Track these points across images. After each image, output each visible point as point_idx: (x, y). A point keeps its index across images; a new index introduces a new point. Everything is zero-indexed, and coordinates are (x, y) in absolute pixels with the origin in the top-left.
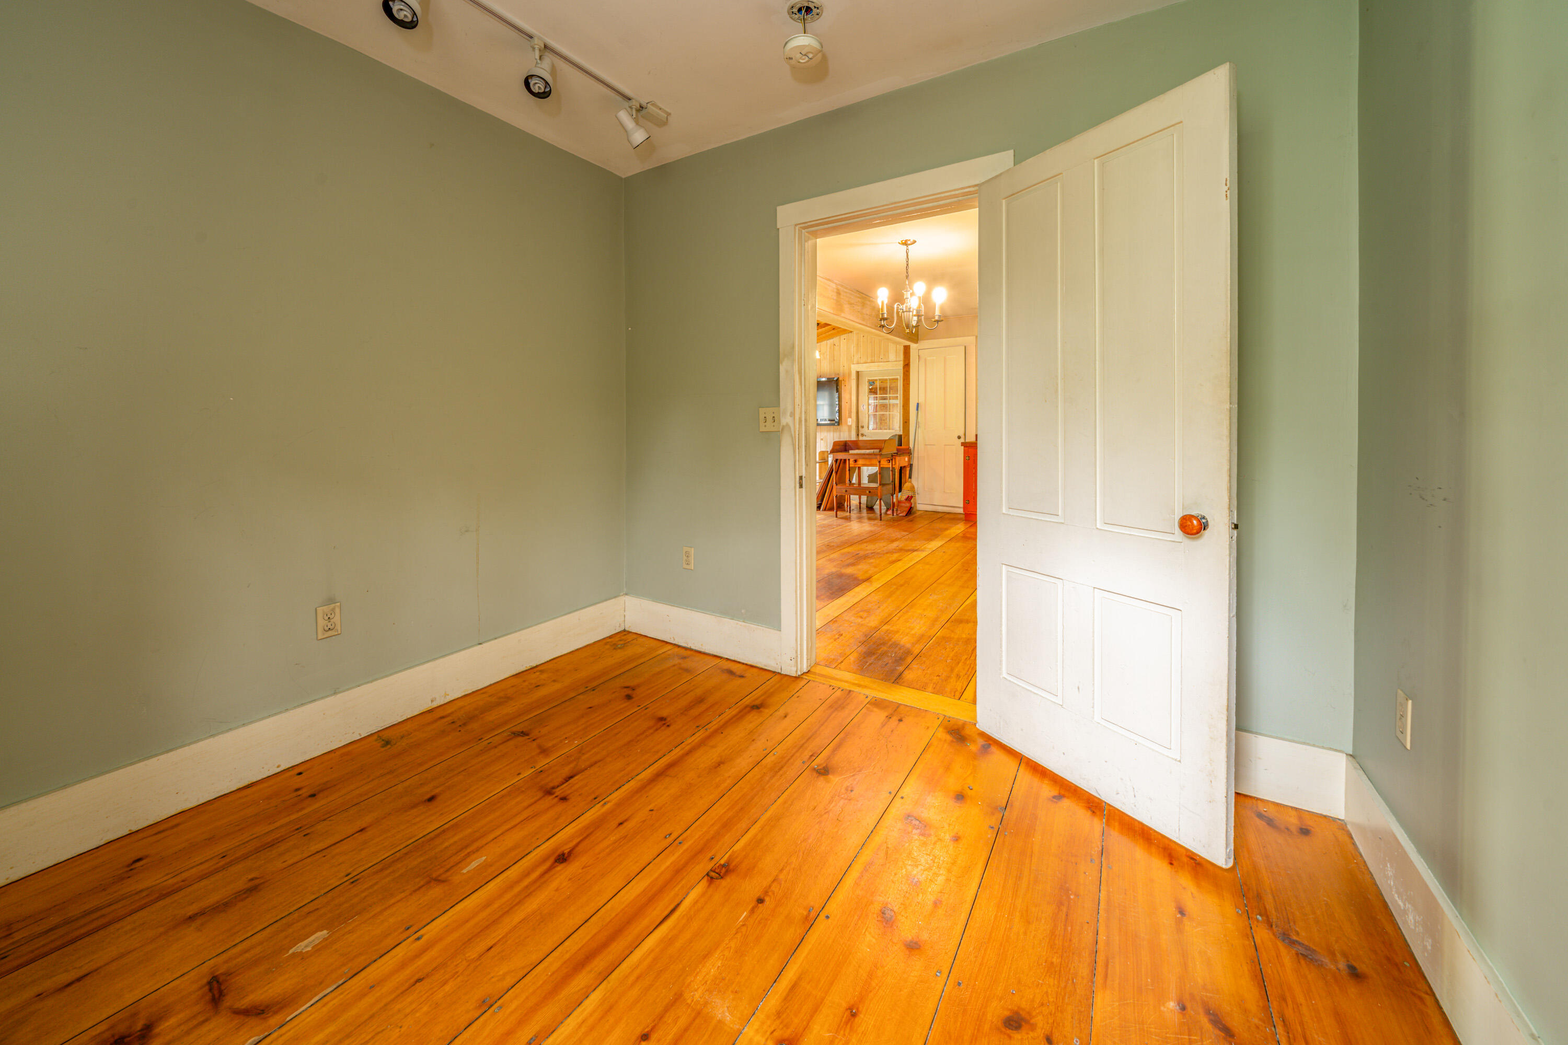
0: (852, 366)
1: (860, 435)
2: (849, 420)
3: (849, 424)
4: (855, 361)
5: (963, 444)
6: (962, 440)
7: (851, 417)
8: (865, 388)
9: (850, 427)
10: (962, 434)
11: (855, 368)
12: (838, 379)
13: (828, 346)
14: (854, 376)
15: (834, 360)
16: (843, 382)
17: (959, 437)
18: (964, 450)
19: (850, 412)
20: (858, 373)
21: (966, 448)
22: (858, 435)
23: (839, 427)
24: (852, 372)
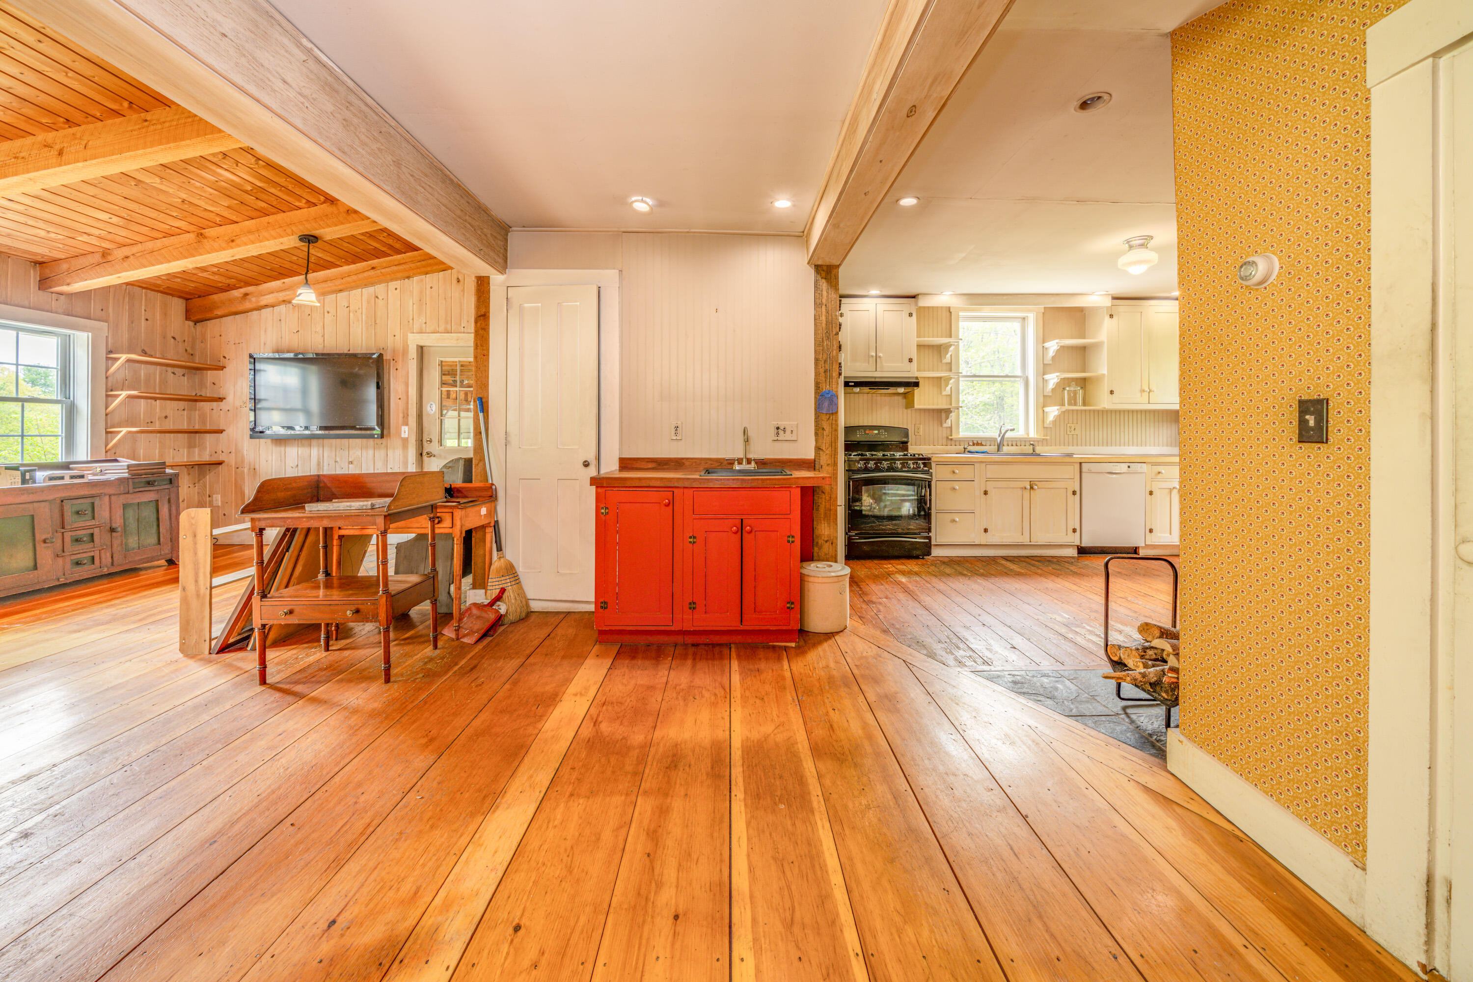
0: (411, 336)
1: (424, 454)
2: (405, 429)
3: (405, 435)
4: (416, 327)
5: (594, 481)
6: (592, 472)
7: (407, 424)
8: (433, 376)
9: (405, 441)
10: (591, 456)
11: (414, 340)
12: (381, 356)
13: (365, 298)
14: (413, 353)
15: (376, 323)
16: (392, 363)
17: (586, 464)
18: (597, 493)
19: (406, 416)
20: (421, 349)
21: (600, 490)
22: (421, 454)
23: (384, 440)
24: (410, 346)
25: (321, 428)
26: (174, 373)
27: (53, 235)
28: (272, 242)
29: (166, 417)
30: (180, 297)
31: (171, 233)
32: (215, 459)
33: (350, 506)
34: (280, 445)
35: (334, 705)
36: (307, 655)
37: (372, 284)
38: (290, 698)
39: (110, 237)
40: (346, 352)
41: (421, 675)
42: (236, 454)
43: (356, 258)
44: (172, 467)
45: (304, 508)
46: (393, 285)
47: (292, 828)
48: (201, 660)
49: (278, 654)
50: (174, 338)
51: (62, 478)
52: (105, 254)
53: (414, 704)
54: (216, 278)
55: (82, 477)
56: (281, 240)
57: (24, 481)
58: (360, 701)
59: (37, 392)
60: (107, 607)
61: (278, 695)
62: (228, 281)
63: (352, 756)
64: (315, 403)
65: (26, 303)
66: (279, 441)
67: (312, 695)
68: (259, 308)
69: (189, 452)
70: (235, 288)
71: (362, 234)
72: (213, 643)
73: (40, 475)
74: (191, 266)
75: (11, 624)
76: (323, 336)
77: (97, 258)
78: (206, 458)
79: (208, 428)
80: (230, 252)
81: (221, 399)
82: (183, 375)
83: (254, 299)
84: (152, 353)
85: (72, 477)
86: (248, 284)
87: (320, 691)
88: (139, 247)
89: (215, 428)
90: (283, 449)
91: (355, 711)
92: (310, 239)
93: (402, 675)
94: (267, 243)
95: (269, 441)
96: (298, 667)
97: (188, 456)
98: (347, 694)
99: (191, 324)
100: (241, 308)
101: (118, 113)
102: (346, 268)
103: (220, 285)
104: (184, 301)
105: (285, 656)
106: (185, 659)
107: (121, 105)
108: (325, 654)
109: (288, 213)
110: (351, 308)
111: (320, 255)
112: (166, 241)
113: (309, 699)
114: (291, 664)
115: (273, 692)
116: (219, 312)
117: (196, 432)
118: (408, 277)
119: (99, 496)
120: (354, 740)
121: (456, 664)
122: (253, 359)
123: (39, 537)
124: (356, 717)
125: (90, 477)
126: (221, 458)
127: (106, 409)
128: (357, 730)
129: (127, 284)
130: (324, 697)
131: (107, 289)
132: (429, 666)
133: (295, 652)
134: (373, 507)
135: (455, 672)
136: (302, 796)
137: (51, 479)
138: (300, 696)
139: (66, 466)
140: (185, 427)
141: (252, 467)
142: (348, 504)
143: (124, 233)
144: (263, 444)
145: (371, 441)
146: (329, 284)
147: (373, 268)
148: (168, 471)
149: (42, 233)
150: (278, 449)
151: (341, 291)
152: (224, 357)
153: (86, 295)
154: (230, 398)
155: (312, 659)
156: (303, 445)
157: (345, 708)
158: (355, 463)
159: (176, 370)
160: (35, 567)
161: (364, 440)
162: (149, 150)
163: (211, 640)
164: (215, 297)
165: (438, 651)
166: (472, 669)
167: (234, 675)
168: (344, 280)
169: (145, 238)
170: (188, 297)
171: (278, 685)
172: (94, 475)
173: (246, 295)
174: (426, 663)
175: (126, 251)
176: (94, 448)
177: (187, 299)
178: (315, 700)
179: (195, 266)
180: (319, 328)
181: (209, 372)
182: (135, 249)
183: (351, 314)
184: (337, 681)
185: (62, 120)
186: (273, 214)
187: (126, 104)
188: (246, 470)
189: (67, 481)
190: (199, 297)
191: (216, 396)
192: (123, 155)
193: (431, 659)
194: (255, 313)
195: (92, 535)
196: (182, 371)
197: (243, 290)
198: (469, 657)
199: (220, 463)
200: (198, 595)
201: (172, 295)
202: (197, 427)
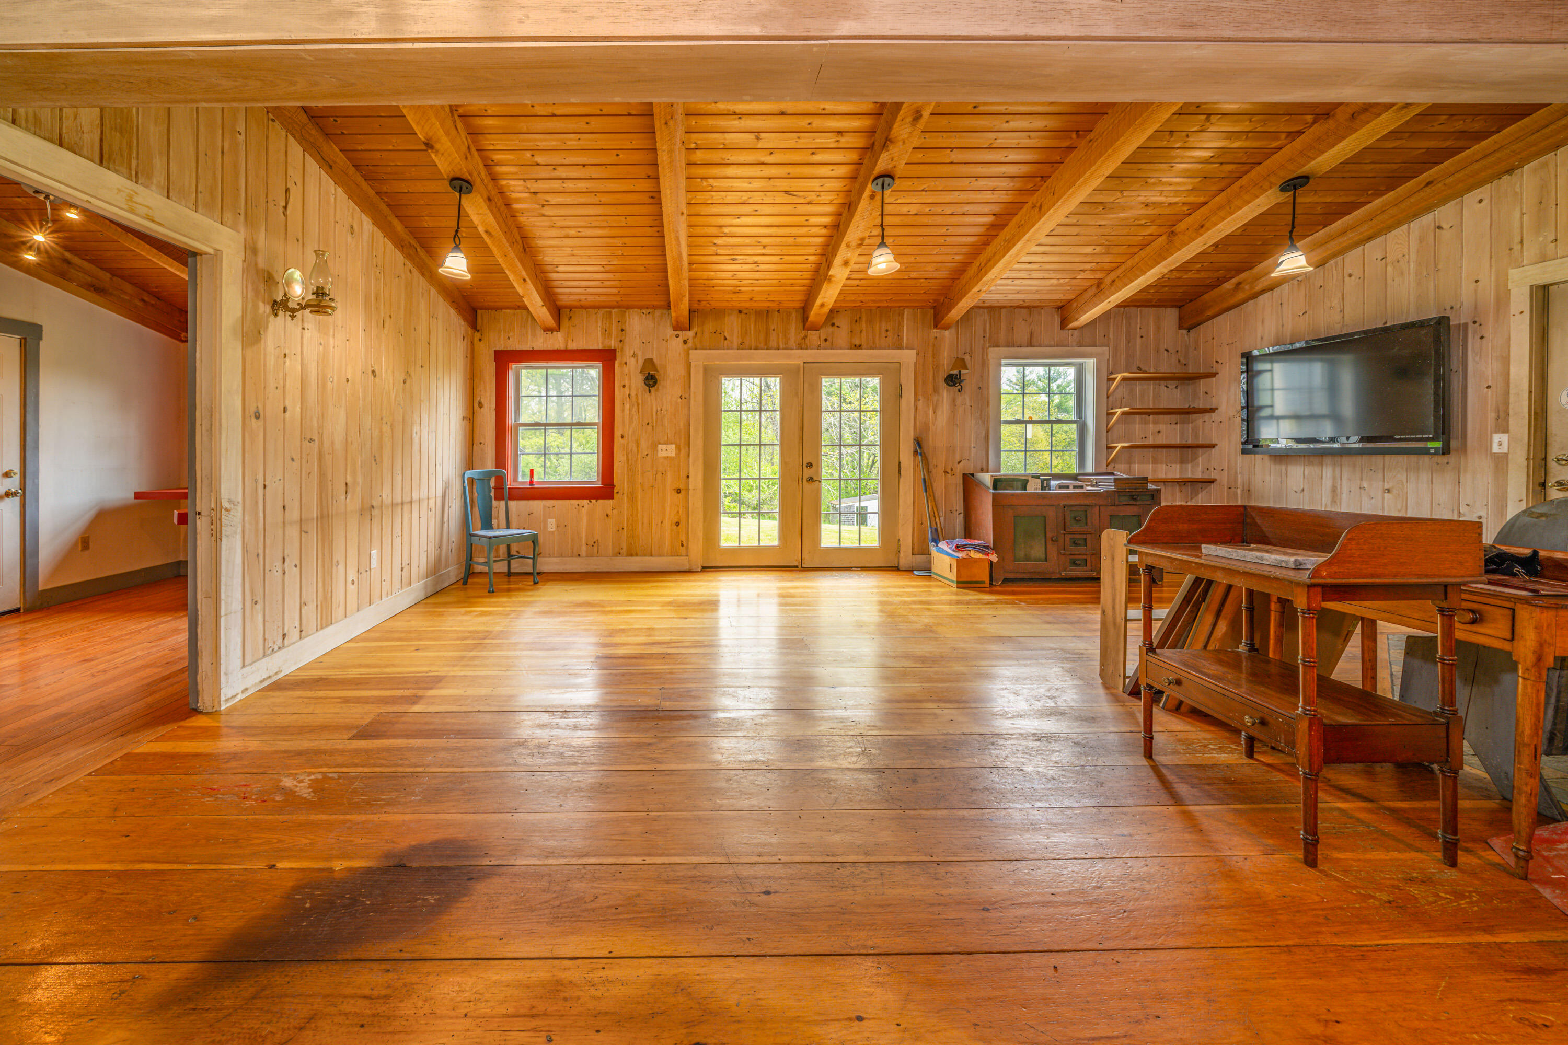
0: (1516, 276)
1: (1551, 484)
2: (1502, 438)
3: (1501, 449)
4: (1528, 256)
7: (1506, 431)
9: (1501, 461)
11: (1525, 280)
13: (1415, 235)
14: (1521, 303)
15: (1436, 270)
16: (1471, 328)
19: (1503, 416)
20: (1542, 291)
22: (1543, 485)
23: (1452, 458)
24: (1514, 292)
25: (1362, 440)
26: (1166, 386)
27: (1062, 281)
28: (1246, 209)
29: (1159, 432)
30: (1172, 307)
31: (1145, 243)
32: (1206, 476)
33: (1262, 559)
34: (1280, 462)
35: (1209, 844)
36: (1221, 750)
37: (1428, 209)
38: (1164, 797)
39: (1098, 267)
40: (1380, 325)
41: (1385, 897)
42: (1228, 471)
43: (1393, 181)
44: (1153, 482)
45: (1200, 548)
46: (1470, 199)
47: (1051, 971)
48: (1112, 694)
49: (1188, 728)
50: (1167, 350)
51: (1068, 487)
52: (1099, 283)
53: (1336, 941)
54: (1202, 275)
55: (1082, 487)
56: (1257, 201)
57: (1043, 488)
58: (1247, 866)
59: (1062, 416)
60: (1080, 609)
61: (1154, 782)
62: (1216, 275)
63: (1181, 942)
64: (1348, 407)
65: (1052, 343)
66: (1282, 457)
67: (1191, 808)
68: (1255, 296)
69: (1181, 469)
70: (1226, 280)
71: (1385, 138)
72: (1127, 681)
73: (1054, 483)
74: (1165, 271)
75: (1021, 601)
76: (1342, 311)
77: (1094, 290)
78: (1198, 475)
79: (1201, 442)
80: (1200, 239)
81: (1212, 410)
82: (1176, 388)
83: (1247, 287)
84: (1147, 369)
85: (1075, 487)
86: (1240, 271)
87: (1202, 810)
88: (1123, 268)
89: (1208, 442)
90: (1284, 467)
91: (1230, 875)
92: (1296, 184)
93: (1346, 871)
94: (1240, 212)
95: (1266, 458)
96: (1199, 759)
97: (1181, 473)
98: (1236, 840)
99: (1184, 332)
100: (1233, 301)
101: (1071, 148)
102: (1378, 202)
103: (1208, 281)
104: (1177, 310)
105: (1193, 736)
106: (1100, 686)
107: (1071, 138)
108: (1246, 761)
109: (1265, 164)
110: (1389, 259)
111: (1328, 200)
112: (1143, 253)
113: (1184, 812)
114: (1194, 750)
115: (1152, 774)
116: (1210, 313)
117: (1189, 447)
118: (1510, 171)
119: (1091, 506)
120: (1200, 919)
121: (1488, 930)
122: (1248, 358)
123: (1049, 535)
124: (1223, 885)
125: (1089, 488)
126: (1213, 476)
127: (1108, 425)
128: (1212, 907)
129: (1118, 306)
130: (1206, 823)
131: (1107, 315)
132: (1414, 890)
133: (1209, 736)
134: (1298, 567)
135: (1478, 945)
136: (1088, 940)
137: (1061, 487)
138: (1176, 799)
139: (1074, 477)
140: (1178, 441)
141: (1246, 488)
142: (1258, 554)
143: (1107, 259)
144: (1259, 461)
145: (1427, 458)
146: (1350, 235)
147: (1428, 184)
148: (1150, 486)
149: (1055, 282)
150: (1278, 467)
151: (1370, 238)
152: (1217, 362)
153: (1093, 323)
154: (1223, 408)
155: (1223, 758)
156: (1311, 463)
157: (1219, 859)
158: (1395, 491)
159: (1169, 382)
160: (1046, 560)
161: (1413, 458)
162: (1093, 168)
163: (1125, 677)
164: (1206, 297)
165: (1451, 874)
166: (1528, 970)
167: (1129, 729)
168: (1375, 221)
169: (1125, 257)
170: (1180, 304)
171: (1165, 771)
172: (1092, 486)
173: (1239, 284)
174: (1411, 880)
175: (1113, 276)
176: (1097, 462)
177: (1180, 307)
178: (1190, 821)
179: (1169, 269)
180: (1336, 302)
181: (1202, 381)
182: (1119, 271)
183: (1389, 269)
184: (1236, 810)
185: (1039, 179)
186: (1247, 172)
187: (1074, 135)
188: (1239, 492)
189: (1071, 490)
190: (1191, 301)
191: (1208, 406)
192: (1077, 185)
193: (1427, 881)
194: (1251, 302)
195: (1086, 539)
196: (1175, 383)
197: (1234, 281)
198: (1537, 936)
199: (1212, 482)
200: (1115, 624)
201: (1165, 307)
202: (1190, 442)
